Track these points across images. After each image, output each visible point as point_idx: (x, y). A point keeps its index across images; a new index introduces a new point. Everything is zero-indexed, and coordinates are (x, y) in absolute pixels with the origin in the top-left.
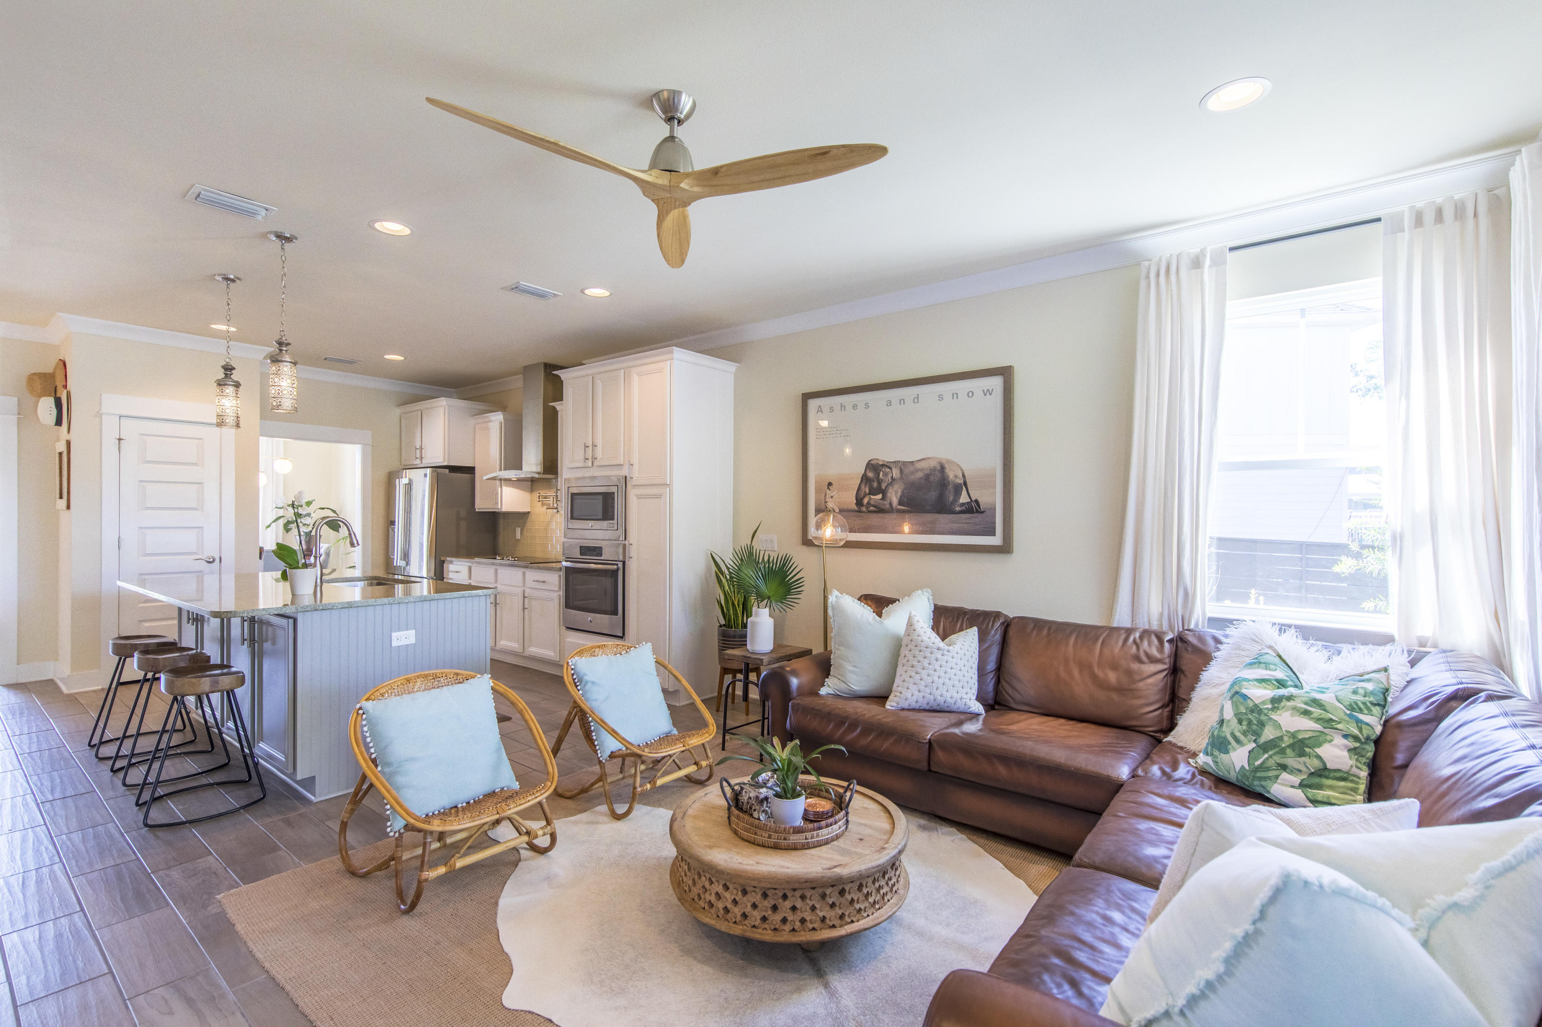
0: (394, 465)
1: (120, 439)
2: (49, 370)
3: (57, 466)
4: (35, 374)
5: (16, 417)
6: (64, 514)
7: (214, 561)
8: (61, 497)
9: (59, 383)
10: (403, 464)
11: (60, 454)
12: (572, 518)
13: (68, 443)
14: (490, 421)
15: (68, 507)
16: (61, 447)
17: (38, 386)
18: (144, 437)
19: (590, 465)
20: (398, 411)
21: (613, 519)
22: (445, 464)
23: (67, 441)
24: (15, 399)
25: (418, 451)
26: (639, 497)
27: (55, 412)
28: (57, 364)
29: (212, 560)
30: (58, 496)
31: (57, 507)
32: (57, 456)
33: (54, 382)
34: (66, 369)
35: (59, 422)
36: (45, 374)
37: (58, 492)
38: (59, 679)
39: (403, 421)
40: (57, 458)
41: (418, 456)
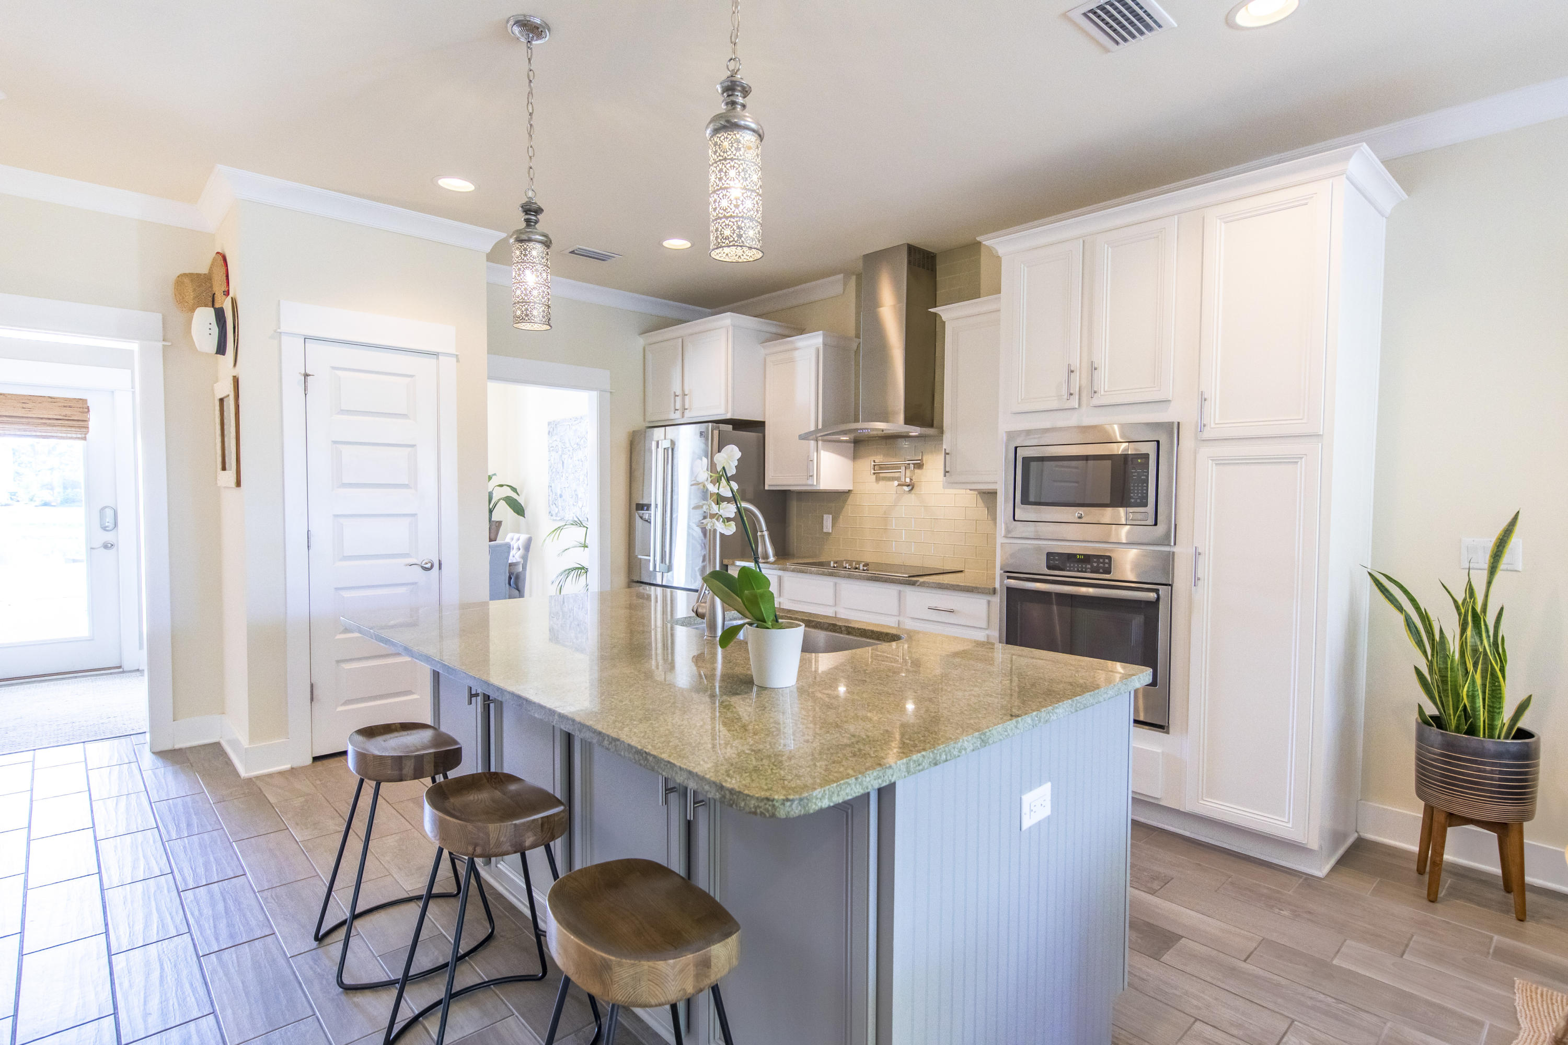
0: (638, 423)
1: (306, 375)
2: (204, 270)
3: (218, 420)
4: (185, 275)
5: (160, 344)
6: (230, 497)
7: (432, 566)
8: (224, 468)
9: (218, 289)
10: (648, 419)
11: (221, 401)
12: (1025, 501)
13: (236, 381)
14: (796, 349)
15: (238, 484)
16: (224, 388)
17: (190, 295)
18: (339, 373)
19: (1077, 406)
20: (641, 341)
21: (1145, 505)
22: (729, 416)
23: (234, 377)
24: (160, 316)
25: (678, 399)
26: (1220, 462)
27: (215, 330)
28: (214, 259)
29: (428, 566)
30: (219, 466)
31: (220, 483)
32: (217, 403)
33: (211, 287)
34: (226, 265)
35: (221, 349)
36: (198, 275)
37: (219, 459)
38: (229, 742)
39: (649, 356)
40: (217, 408)
41: (678, 406)
